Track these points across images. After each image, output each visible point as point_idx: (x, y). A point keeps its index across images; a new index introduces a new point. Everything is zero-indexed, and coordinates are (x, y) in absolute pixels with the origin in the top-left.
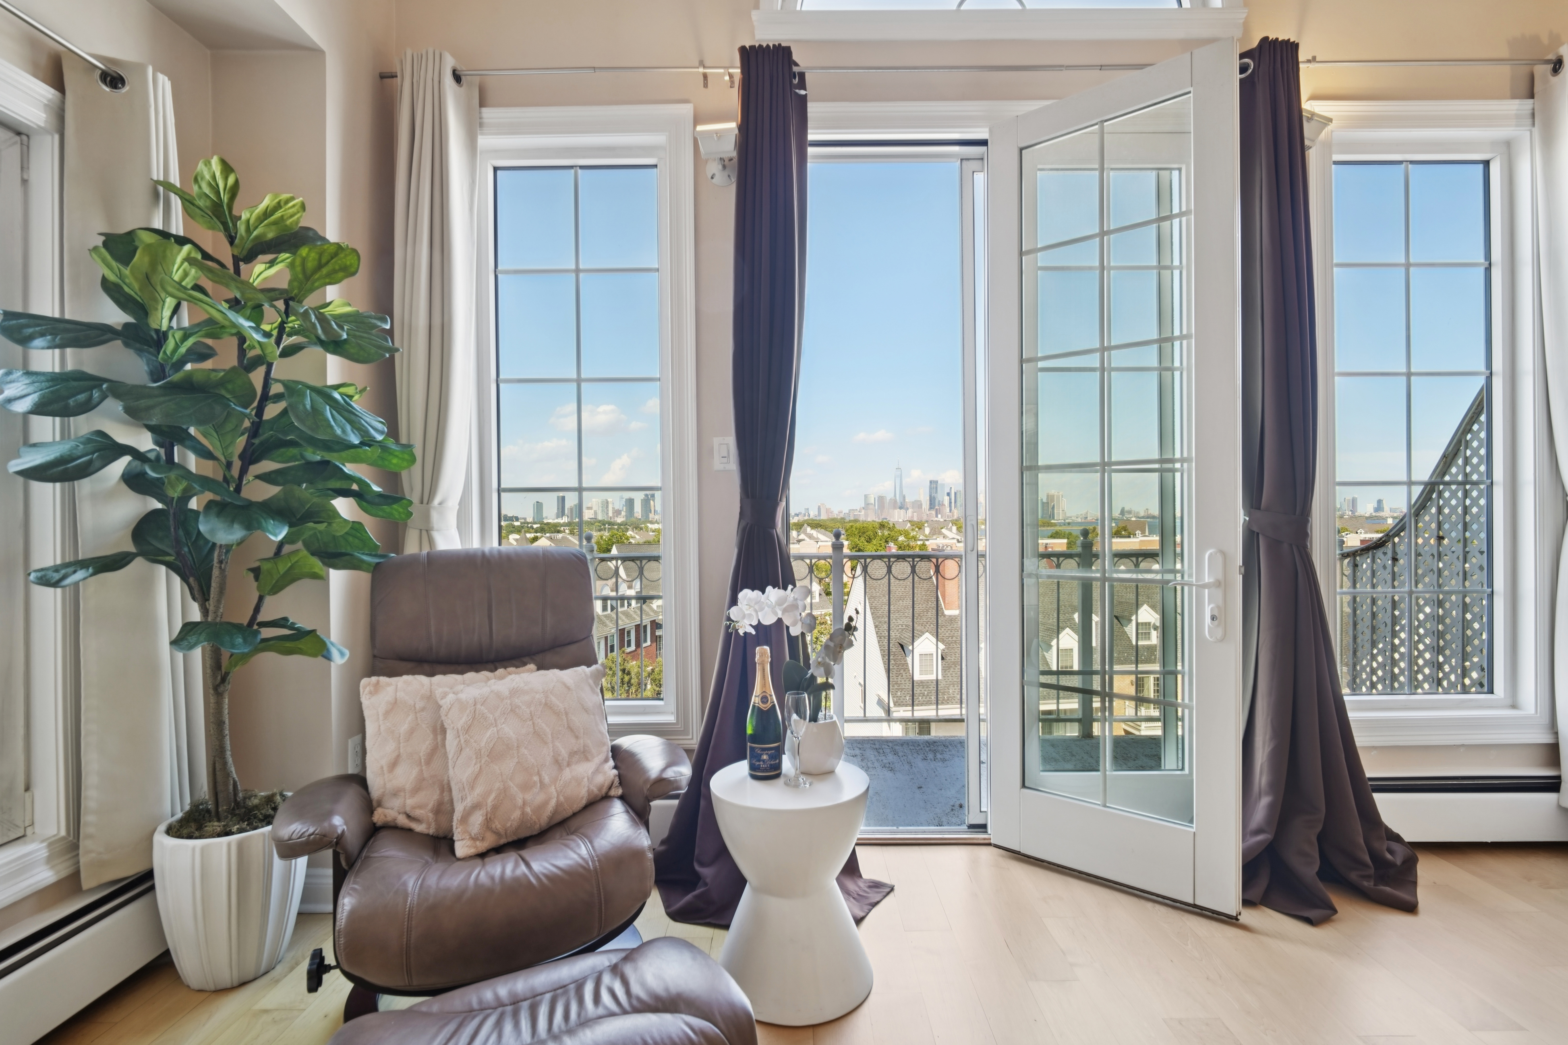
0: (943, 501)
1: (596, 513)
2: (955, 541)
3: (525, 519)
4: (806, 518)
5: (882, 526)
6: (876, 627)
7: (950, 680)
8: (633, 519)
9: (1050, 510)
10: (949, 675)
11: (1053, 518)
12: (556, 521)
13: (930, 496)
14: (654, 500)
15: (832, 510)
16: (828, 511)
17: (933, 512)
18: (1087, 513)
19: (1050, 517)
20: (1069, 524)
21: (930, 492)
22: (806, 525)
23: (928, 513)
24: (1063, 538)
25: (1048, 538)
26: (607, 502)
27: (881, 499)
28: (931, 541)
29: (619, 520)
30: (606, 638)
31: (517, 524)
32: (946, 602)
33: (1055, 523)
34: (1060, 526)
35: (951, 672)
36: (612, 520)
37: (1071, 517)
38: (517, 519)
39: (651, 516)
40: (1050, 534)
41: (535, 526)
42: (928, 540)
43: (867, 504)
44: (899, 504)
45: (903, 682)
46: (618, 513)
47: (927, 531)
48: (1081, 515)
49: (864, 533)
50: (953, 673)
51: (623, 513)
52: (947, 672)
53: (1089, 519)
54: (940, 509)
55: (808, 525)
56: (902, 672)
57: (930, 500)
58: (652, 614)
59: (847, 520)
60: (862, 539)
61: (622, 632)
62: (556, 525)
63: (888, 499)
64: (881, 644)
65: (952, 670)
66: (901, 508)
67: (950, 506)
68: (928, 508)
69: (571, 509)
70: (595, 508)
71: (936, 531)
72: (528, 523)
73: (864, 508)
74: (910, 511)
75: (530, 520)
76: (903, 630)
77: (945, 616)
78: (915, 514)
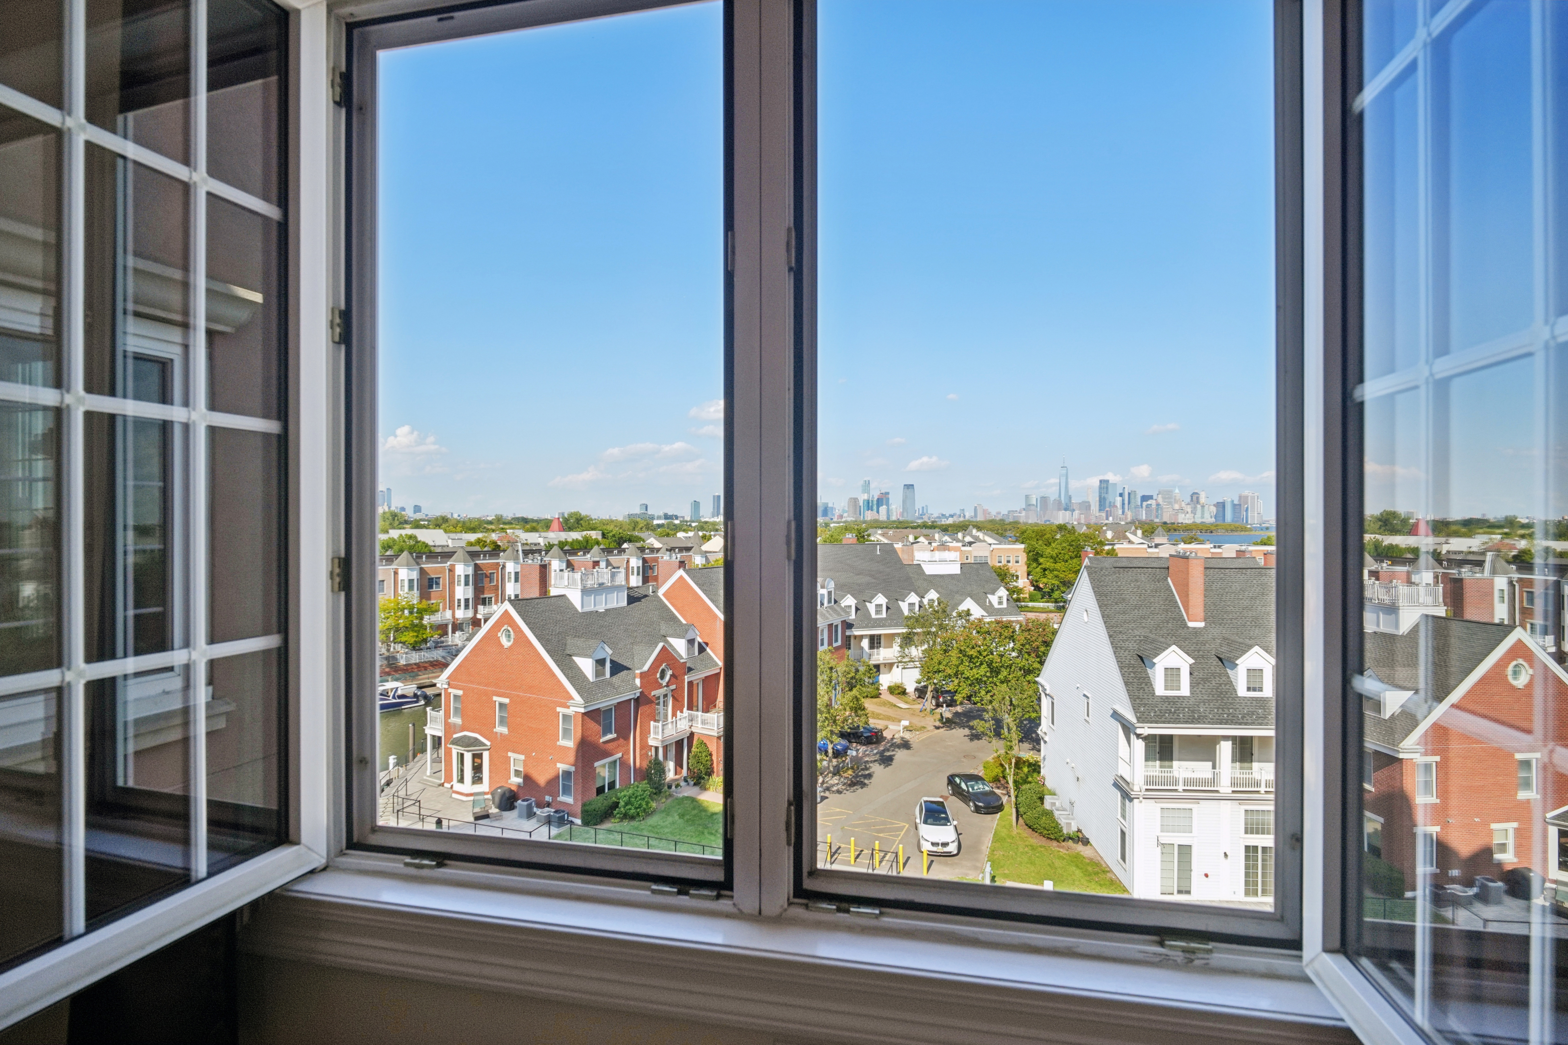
0: (1114, 503)
2: (1146, 546)
3: (683, 517)
4: (962, 519)
6: (1110, 636)
7: (1200, 697)
9: (1243, 512)
10: (1198, 692)
11: (1247, 522)
12: (712, 520)
13: (1100, 497)
15: (989, 511)
16: (985, 512)
17: (1104, 515)
19: (1243, 520)
20: (1267, 528)
21: (1100, 493)
22: (963, 527)
23: (1098, 514)
27: (1044, 500)
31: (677, 522)
32: (1188, 613)
33: (1249, 528)
35: (1200, 689)
38: (677, 518)
41: (694, 524)
43: (1029, 505)
44: (1064, 505)
45: (1145, 697)
47: (1108, 534)
49: (1042, 536)
50: (1203, 690)
52: (1197, 689)
54: (1111, 511)
55: (968, 526)
56: (1143, 685)
57: (1100, 501)
58: (841, 614)
59: (1007, 521)
62: (711, 524)
63: (1052, 499)
65: (1201, 686)
66: (1066, 510)
67: (1123, 508)
68: (1098, 508)
71: (1121, 535)
72: (687, 522)
73: (1025, 510)
74: (1076, 513)
75: (688, 518)
76: (1141, 641)
77: (1188, 628)
78: (1083, 516)
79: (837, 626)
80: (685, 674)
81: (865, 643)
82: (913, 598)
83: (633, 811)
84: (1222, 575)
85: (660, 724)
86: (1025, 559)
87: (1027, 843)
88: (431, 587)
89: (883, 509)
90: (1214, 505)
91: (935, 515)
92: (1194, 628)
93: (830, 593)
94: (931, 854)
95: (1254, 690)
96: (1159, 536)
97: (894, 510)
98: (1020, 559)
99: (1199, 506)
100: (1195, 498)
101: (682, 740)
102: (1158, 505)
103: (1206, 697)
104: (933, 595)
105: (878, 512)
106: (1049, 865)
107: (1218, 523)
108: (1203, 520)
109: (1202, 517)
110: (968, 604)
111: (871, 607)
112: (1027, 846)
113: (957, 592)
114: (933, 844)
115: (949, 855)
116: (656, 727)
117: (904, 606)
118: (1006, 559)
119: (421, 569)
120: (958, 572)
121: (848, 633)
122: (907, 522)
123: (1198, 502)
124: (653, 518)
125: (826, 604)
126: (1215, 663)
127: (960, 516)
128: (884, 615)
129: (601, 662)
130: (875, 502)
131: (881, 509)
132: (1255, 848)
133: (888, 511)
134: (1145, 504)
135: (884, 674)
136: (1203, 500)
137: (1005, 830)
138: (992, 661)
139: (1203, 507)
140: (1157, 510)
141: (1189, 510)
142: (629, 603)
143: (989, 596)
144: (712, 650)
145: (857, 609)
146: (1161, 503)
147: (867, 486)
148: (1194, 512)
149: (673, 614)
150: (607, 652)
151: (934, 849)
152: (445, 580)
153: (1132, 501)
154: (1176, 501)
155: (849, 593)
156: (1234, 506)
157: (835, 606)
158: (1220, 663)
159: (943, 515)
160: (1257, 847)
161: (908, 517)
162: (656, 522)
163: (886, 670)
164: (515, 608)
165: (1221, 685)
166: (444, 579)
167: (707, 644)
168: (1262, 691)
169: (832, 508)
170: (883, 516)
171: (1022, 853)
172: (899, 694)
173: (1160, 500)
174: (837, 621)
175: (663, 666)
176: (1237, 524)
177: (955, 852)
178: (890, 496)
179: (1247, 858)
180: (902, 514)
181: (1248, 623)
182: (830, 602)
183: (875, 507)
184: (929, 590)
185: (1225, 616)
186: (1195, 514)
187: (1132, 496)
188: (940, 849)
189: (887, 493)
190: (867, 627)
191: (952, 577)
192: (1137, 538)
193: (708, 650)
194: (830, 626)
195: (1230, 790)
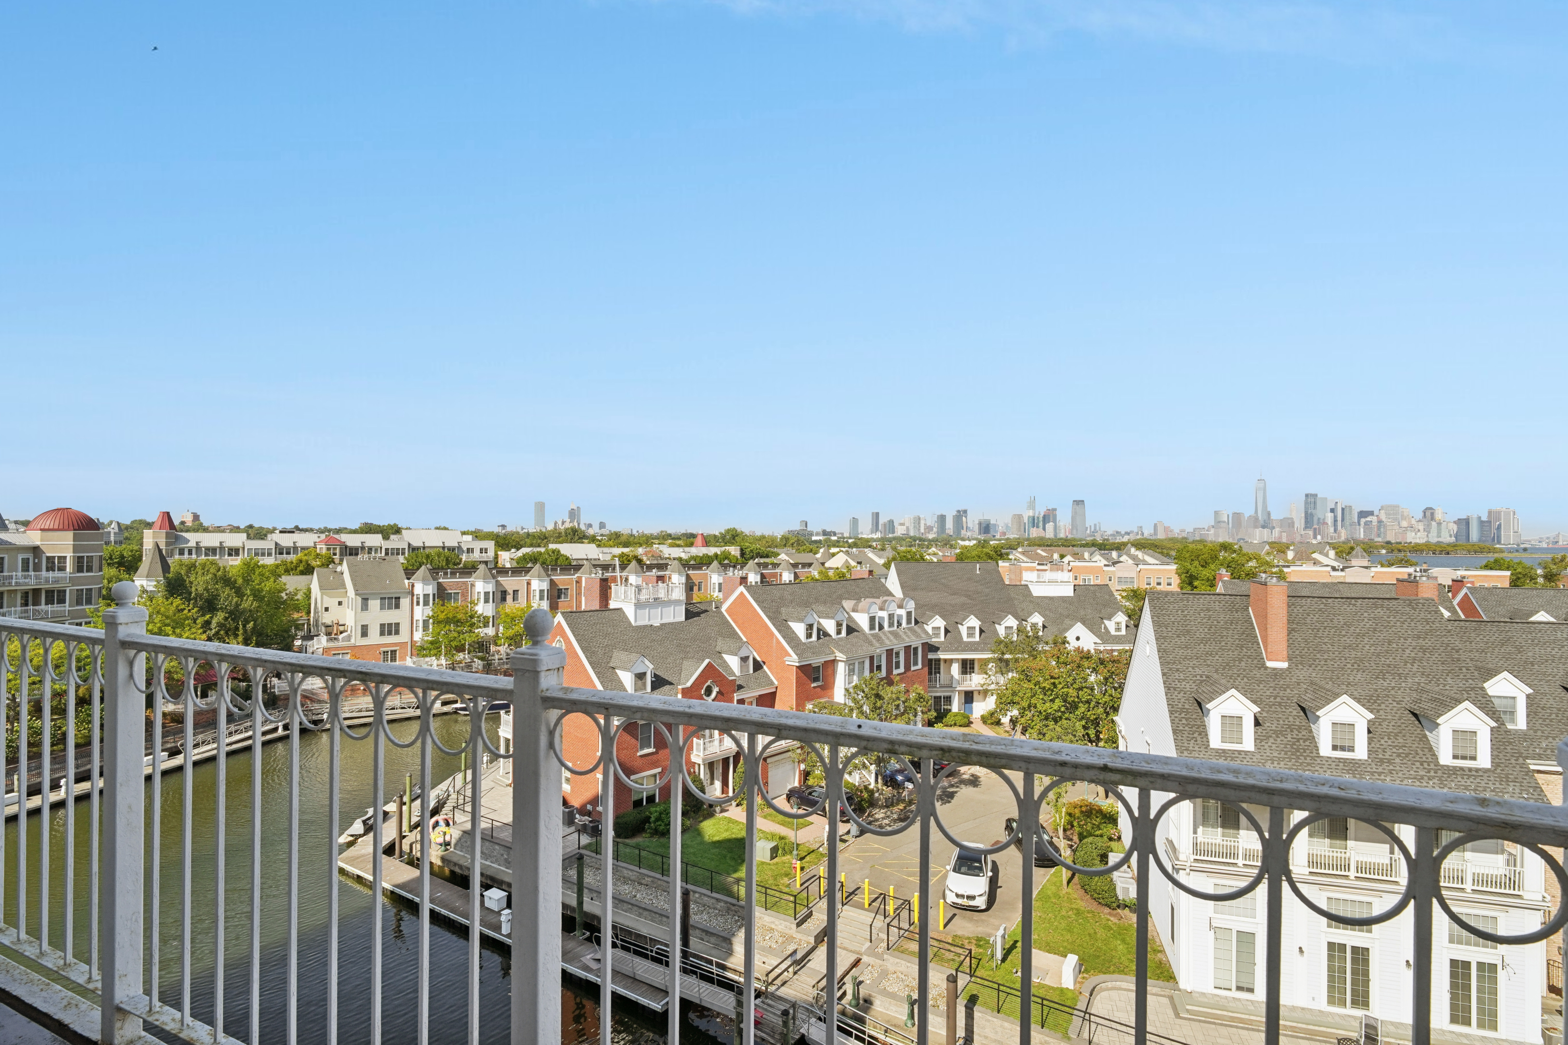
0: (1324, 519)
1: (908, 528)
2: (1329, 569)
3: (842, 534)
4: (1139, 537)
5: (1225, 547)
6: (1164, 674)
7: (1268, 754)
8: (945, 536)
9: (1494, 530)
10: (1266, 747)
11: (1499, 542)
12: (870, 536)
13: (1306, 513)
14: (966, 517)
15: (1172, 528)
16: (1166, 529)
17: (1311, 533)
18: (1558, 536)
19: (1493, 539)
20: (1525, 550)
21: (1306, 508)
22: (1129, 545)
23: (1303, 532)
24: (1508, 569)
25: (1481, 568)
26: (919, 519)
27: (1237, 516)
28: (1292, 568)
29: (931, 536)
30: (872, 658)
31: (834, 538)
32: (1269, 650)
33: (1500, 549)
34: (1510, 552)
35: (1270, 744)
36: (924, 537)
37: (1529, 541)
38: (835, 534)
39: (963, 532)
40: (1484, 563)
41: (850, 541)
42: (1288, 566)
43: (1218, 522)
44: (1262, 522)
45: (1196, 748)
46: (929, 529)
47: (1290, 555)
48: (1548, 538)
49: (1203, 555)
50: (1274, 746)
51: (935, 530)
52: (1263, 743)
53: (1561, 543)
54: (1319, 529)
55: (1133, 545)
56: (1196, 735)
57: (1306, 518)
58: (923, 636)
59: (1190, 540)
60: (1196, 563)
61: (889, 652)
62: (868, 540)
63: (1247, 516)
64: (1169, 696)
65: (1271, 740)
66: (1263, 527)
67: (1335, 525)
68: (1303, 526)
69: (885, 525)
70: (907, 524)
71: (1305, 556)
72: (844, 538)
73: (1213, 527)
74: (1276, 532)
75: (846, 535)
76: (1202, 682)
77: (1266, 668)
78: (1284, 534)
79: (916, 649)
80: (735, 692)
81: (955, 669)
82: (1011, 622)
83: (662, 828)
84: (1322, 606)
85: (701, 742)
86: (1178, 581)
87: (1073, 906)
88: (559, 597)
89: (1050, 526)
90: (1455, 522)
91: (1110, 532)
92: (1274, 669)
93: (909, 614)
94: (955, 906)
95: (1343, 749)
96: (1357, 557)
97: (1062, 527)
98: (1172, 581)
99: (1434, 523)
100: (1428, 514)
101: (728, 758)
102: (1380, 522)
103: (1275, 755)
104: (1037, 619)
105: (1044, 529)
106: (1089, 935)
107: (1460, 543)
108: (1440, 540)
109: (1439, 536)
110: (1079, 629)
111: (963, 630)
112: (1072, 909)
113: (1068, 616)
114: (957, 895)
115: (975, 910)
116: (698, 745)
117: (1001, 630)
118: (1156, 581)
119: (551, 580)
120: (1071, 594)
121: (931, 656)
122: (1074, 540)
123: (1433, 518)
124: (812, 535)
125: (904, 624)
126: (1295, 713)
127: (1137, 533)
128: (977, 638)
129: (640, 676)
130: (1041, 519)
131: (1047, 526)
132: (1342, 947)
133: (1055, 528)
134: (1363, 520)
135: (977, 701)
136: (1439, 516)
137: (1053, 888)
138: (1067, 695)
139: (1439, 524)
140: (1379, 528)
141: (1421, 527)
142: (687, 618)
143: (1106, 622)
144: (769, 669)
145: (947, 631)
146: (1384, 519)
147: (1032, 504)
148: (1427, 530)
149: (734, 630)
150: (648, 667)
151: (959, 901)
152: (572, 592)
153: (1347, 517)
154: (1404, 518)
155: (937, 613)
156: (1481, 523)
157: (916, 627)
158: (1302, 714)
159: (1117, 532)
160: (1345, 945)
161: (1078, 535)
162: (814, 538)
163: (981, 696)
164: (566, 620)
165: (1298, 740)
166: (572, 590)
167: (764, 663)
168: (1353, 751)
169: (995, 525)
170: (1049, 533)
171: (1063, 917)
172: (992, 724)
173: (1383, 517)
174: (916, 643)
175: (708, 683)
176: (1482, 545)
177: (983, 907)
178: (1058, 513)
179: (1331, 958)
180: (1071, 532)
181: (1349, 666)
182: (909, 622)
183: (1041, 524)
184: (1032, 613)
185: (1318, 656)
186: (1429, 532)
187: (1347, 512)
188: (964, 902)
189: (1055, 510)
190: (956, 650)
191: (1063, 599)
192: (1330, 558)
193: (765, 667)
194: (907, 648)
195: (1307, 871)
